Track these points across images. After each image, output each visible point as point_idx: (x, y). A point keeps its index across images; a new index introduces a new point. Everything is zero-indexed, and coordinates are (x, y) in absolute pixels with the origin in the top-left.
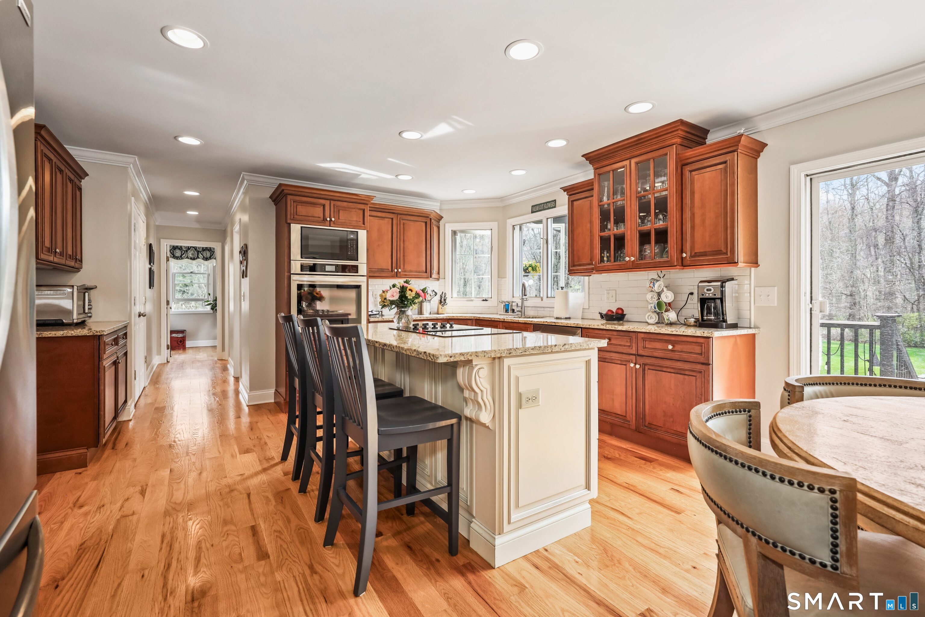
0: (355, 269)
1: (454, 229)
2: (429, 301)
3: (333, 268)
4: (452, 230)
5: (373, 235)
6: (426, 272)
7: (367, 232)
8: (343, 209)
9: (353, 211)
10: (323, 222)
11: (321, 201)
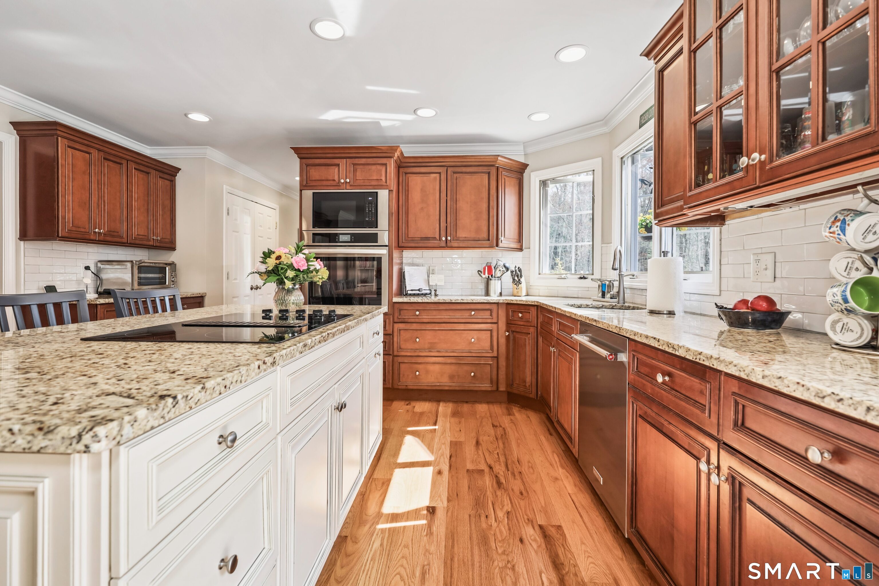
0: (373, 239)
1: (543, 178)
2: (499, 278)
3: (347, 238)
4: (540, 181)
5: (415, 196)
6: (489, 240)
7: (390, 191)
8: (361, 167)
9: (374, 167)
10: (338, 185)
11: (336, 161)
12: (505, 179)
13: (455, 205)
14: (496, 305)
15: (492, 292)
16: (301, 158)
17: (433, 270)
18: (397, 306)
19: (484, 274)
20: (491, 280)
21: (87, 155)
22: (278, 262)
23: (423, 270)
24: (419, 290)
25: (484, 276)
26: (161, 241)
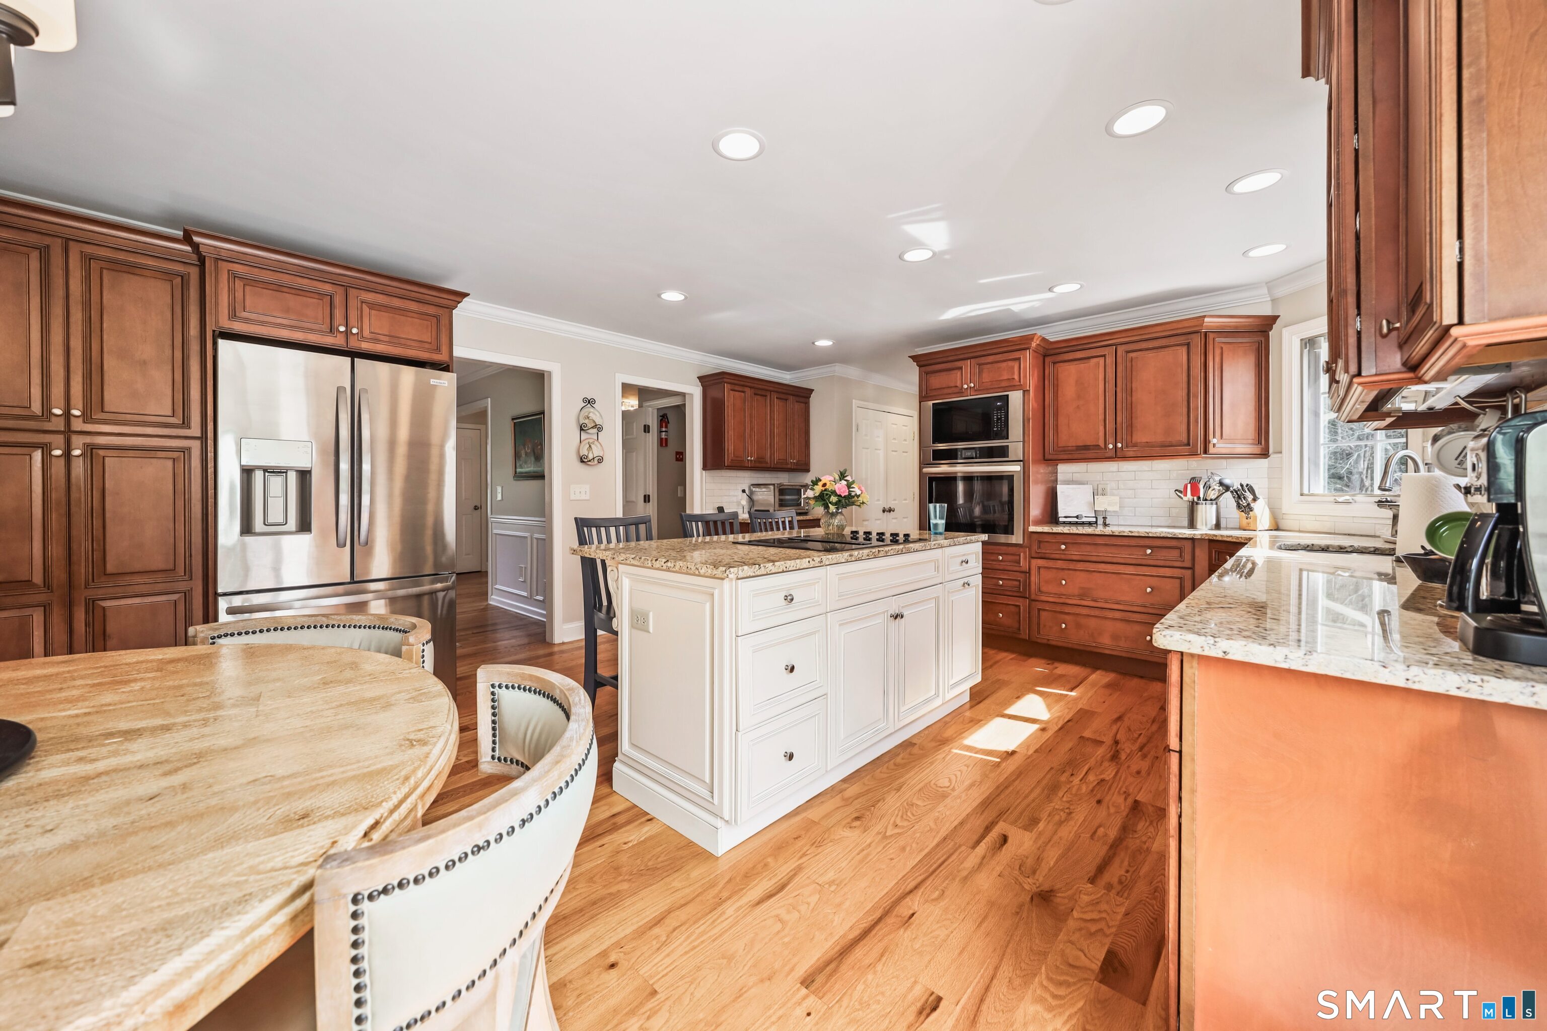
1: (1307, 335)
2: (1213, 502)
3: (970, 453)
4: (1302, 340)
5: (1068, 390)
6: (1188, 444)
7: (1026, 392)
8: (989, 366)
9: (1004, 365)
10: (961, 392)
11: (958, 364)
12: (1222, 348)
13: (1129, 398)
14: (1190, 541)
15: (1199, 524)
16: (920, 366)
17: (1103, 490)
18: (1035, 536)
19: (1185, 495)
20: (1197, 504)
21: (743, 394)
22: (823, 488)
23: (1088, 490)
24: (1077, 517)
25: (1185, 499)
26: (797, 464)
